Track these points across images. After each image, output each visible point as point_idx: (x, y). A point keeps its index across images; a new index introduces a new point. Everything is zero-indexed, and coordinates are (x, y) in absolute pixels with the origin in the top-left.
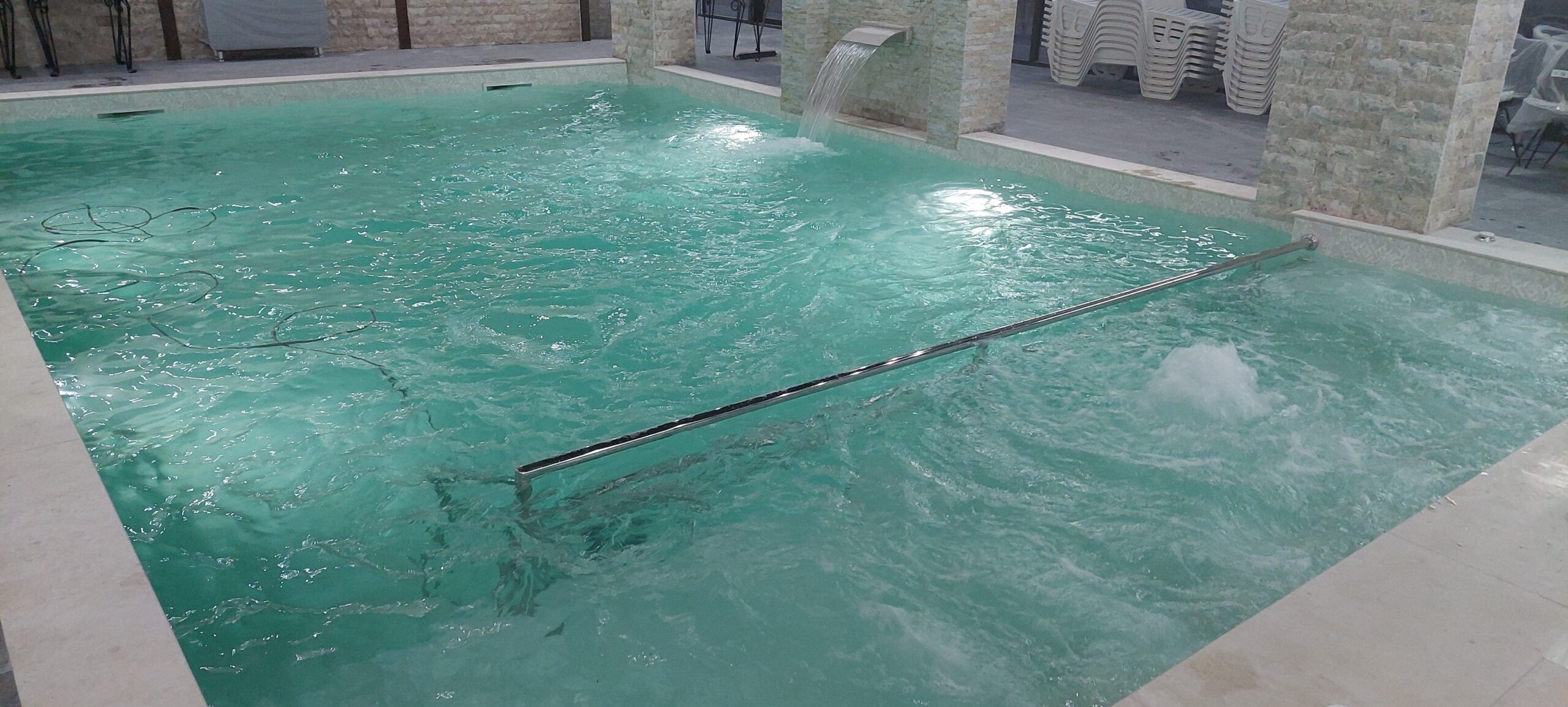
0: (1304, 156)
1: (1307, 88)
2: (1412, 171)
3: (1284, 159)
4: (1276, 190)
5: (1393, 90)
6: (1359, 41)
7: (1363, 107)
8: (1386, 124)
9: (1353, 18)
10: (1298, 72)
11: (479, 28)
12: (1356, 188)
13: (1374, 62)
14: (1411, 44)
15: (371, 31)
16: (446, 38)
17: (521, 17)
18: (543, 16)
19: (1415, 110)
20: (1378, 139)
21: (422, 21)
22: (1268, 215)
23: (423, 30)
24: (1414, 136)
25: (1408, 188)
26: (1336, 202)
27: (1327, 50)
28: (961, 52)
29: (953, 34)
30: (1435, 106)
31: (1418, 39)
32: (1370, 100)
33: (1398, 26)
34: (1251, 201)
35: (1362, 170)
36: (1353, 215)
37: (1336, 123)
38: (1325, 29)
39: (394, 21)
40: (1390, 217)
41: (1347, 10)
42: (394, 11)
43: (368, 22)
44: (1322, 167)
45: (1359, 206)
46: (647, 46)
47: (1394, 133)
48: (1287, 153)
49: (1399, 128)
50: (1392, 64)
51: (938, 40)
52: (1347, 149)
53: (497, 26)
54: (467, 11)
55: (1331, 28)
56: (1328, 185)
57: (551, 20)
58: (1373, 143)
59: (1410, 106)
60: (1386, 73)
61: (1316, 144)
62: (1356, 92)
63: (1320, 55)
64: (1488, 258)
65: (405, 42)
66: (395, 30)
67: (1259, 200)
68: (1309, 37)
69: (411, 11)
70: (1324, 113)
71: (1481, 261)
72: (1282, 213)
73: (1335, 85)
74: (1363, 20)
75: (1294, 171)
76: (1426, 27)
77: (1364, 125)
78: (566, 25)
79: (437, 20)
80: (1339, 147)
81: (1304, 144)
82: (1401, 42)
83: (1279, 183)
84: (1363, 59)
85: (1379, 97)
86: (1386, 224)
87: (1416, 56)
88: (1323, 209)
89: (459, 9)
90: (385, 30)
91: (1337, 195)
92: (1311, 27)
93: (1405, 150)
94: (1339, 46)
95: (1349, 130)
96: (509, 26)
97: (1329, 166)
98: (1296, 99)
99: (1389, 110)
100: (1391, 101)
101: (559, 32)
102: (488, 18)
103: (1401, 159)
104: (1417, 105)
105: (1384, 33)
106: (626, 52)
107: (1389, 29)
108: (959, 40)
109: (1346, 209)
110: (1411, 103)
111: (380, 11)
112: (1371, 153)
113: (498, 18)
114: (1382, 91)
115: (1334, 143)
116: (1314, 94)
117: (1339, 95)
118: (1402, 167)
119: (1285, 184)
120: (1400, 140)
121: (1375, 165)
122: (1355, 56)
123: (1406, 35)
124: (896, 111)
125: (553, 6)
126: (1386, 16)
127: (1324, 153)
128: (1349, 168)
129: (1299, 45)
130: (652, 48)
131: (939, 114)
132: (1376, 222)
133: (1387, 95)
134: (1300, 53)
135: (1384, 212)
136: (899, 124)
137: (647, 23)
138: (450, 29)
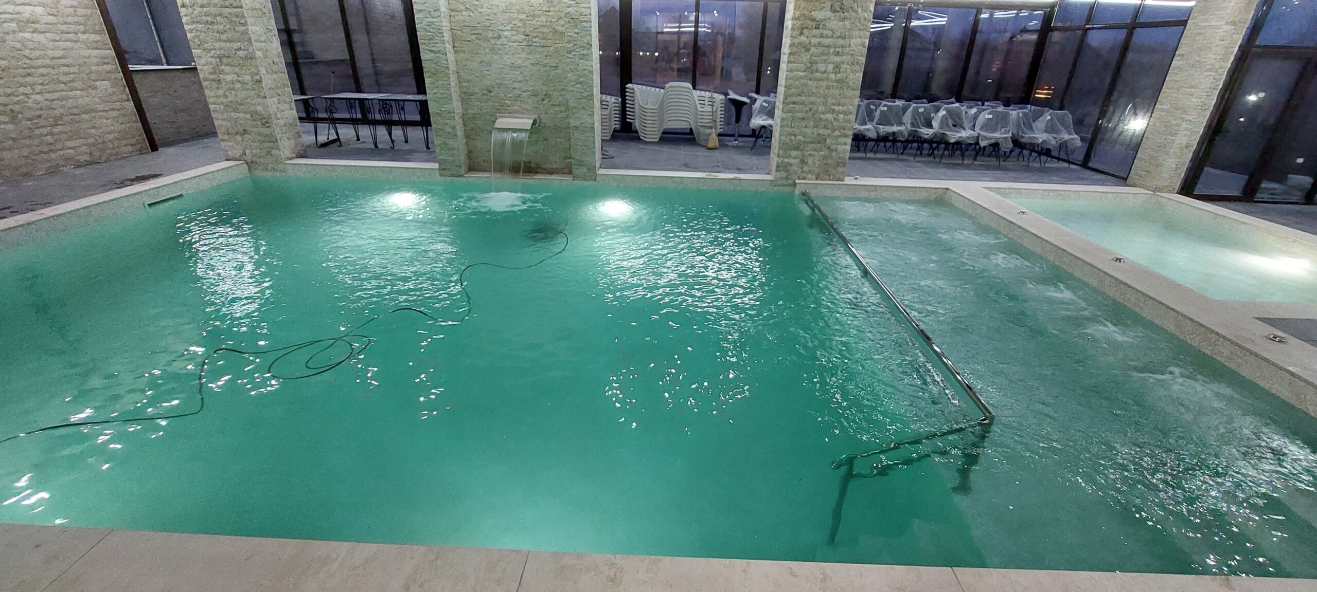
0: (794, 158)
1: (794, 129)
2: (839, 158)
3: (786, 160)
4: (784, 174)
5: (830, 126)
6: (815, 108)
7: (819, 135)
8: (828, 140)
9: (812, 99)
10: (790, 123)
11: (53, 156)
12: (818, 168)
13: (821, 116)
14: (837, 108)
17: (91, 140)
18: (111, 137)
19: (839, 134)
20: (825, 147)
22: (781, 185)
24: (839, 144)
25: (838, 165)
26: (810, 175)
27: (801, 112)
28: (593, 128)
29: (585, 118)
30: (847, 131)
31: (839, 105)
32: (821, 131)
33: (830, 101)
34: (772, 181)
35: (819, 161)
36: (817, 179)
37: (808, 143)
38: (801, 104)
40: (831, 177)
41: (809, 96)
44: (803, 162)
45: (819, 175)
47: (831, 144)
48: (788, 158)
49: (833, 142)
50: (830, 116)
51: (573, 122)
52: (813, 153)
53: (70, 151)
54: (36, 142)
55: (803, 103)
56: (806, 169)
57: (119, 139)
58: (823, 148)
59: (837, 133)
60: (827, 120)
61: (800, 153)
62: (815, 129)
63: (799, 115)
64: (872, 186)
67: (777, 180)
68: (794, 108)
70: (803, 139)
71: (871, 188)
72: (786, 183)
73: (806, 127)
74: (817, 100)
75: (791, 165)
76: (842, 100)
77: (819, 142)
78: (133, 141)
80: (809, 153)
81: (794, 153)
82: (833, 107)
83: (784, 171)
84: (818, 115)
85: (825, 130)
86: (830, 180)
87: (839, 112)
88: (804, 179)
89: (28, 142)
91: (810, 172)
92: (794, 103)
93: (836, 150)
94: (807, 111)
95: (813, 145)
96: (83, 149)
97: (806, 161)
98: (790, 135)
99: (829, 135)
100: (829, 131)
101: (130, 148)
102: (59, 146)
103: (835, 153)
104: (840, 132)
105: (825, 104)
106: (244, 154)
107: (827, 102)
108: (590, 121)
109: (814, 177)
110: (837, 131)
112: (823, 153)
113: (70, 144)
114: (825, 127)
115: (807, 151)
116: (797, 131)
117: (807, 131)
118: (835, 157)
119: (786, 171)
120: (834, 147)
121: (824, 157)
122: (813, 114)
123: (834, 104)
124: (533, 165)
125: (118, 127)
126: (825, 97)
127: (803, 156)
128: (815, 159)
129: (790, 111)
130: (278, 148)
131: (581, 164)
132: (826, 180)
133: (828, 129)
134: (790, 115)
135: (829, 176)
136: (537, 173)
137: (266, 131)
138: (23, 161)
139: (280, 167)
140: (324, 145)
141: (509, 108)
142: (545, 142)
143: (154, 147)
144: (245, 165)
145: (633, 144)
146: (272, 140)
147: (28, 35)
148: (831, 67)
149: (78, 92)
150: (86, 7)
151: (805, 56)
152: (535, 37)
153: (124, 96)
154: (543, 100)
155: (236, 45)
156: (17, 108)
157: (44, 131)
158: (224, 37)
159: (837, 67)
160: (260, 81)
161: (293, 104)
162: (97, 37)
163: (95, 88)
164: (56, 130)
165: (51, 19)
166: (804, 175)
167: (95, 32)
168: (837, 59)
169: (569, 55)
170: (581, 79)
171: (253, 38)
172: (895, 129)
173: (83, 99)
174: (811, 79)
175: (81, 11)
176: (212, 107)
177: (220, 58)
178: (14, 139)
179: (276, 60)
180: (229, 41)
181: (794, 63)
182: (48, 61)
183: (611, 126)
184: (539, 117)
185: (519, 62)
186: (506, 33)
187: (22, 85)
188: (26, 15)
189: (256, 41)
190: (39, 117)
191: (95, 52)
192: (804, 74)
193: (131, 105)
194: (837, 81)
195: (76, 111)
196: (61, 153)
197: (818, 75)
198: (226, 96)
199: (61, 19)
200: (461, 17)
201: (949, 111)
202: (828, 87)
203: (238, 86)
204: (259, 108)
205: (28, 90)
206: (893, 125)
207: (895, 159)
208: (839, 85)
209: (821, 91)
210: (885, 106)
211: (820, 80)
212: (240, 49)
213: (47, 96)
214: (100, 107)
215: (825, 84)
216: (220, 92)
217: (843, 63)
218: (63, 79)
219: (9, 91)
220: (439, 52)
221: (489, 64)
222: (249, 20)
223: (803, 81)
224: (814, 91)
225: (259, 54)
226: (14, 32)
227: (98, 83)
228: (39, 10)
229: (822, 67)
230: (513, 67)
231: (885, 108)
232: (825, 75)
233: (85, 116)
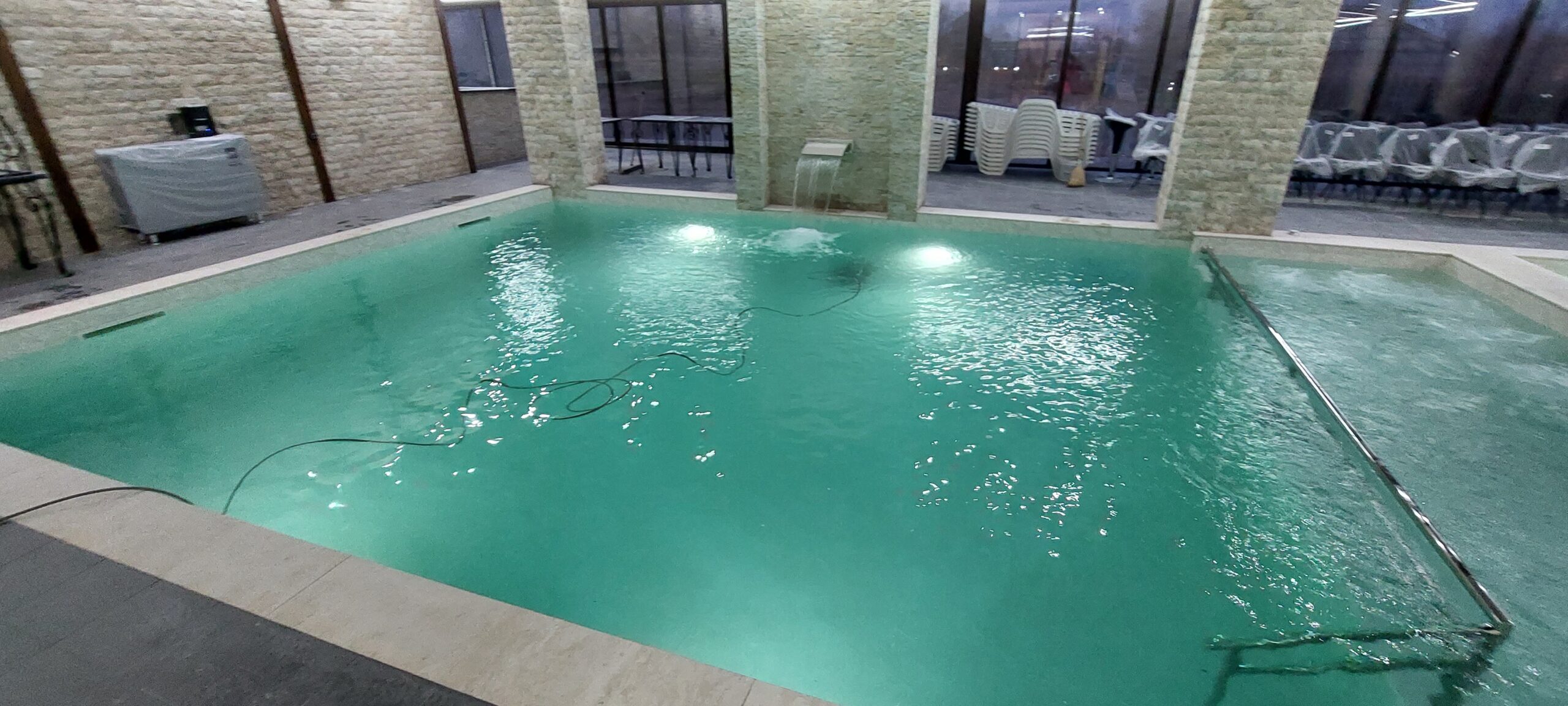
0: (1195, 201)
1: (1198, 161)
2: (1267, 202)
3: (1182, 203)
4: (1176, 222)
5: (1256, 157)
6: (1235, 131)
7: (1236, 169)
8: (1252, 178)
9: (1231, 118)
10: (1193, 151)
11: (389, 174)
12: (1230, 215)
13: (1245, 142)
14: (1270, 131)
15: (297, 190)
16: (365, 186)
17: (420, 160)
18: (437, 157)
19: (1271, 168)
20: (1245, 186)
21: (340, 174)
22: (1171, 238)
23: (343, 182)
24: (1268, 183)
25: (1263, 212)
26: (1217, 225)
27: (1213, 137)
29: (909, 143)
30: (1283, 166)
31: (1275, 127)
32: (1241, 164)
33: (1261, 121)
35: (1233, 205)
36: (1227, 231)
37: (1219, 179)
38: (1213, 125)
39: (315, 178)
40: (1252, 229)
41: (1227, 114)
42: (313, 169)
43: (291, 182)
44: (1208, 206)
45: (1231, 225)
46: (575, 173)
47: (1256, 182)
48: (1184, 200)
49: (1259, 179)
51: (895, 148)
52: (1226, 194)
53: (403, 170)
54: (376, 160)
55: (1217, 124)
56: (1212, 216)
57: (444, 159)
58: (1243, 189)
59: (1267, 167)
60: (1251, 148)
61: (1204, 193)
62: (1232, 161)
63: (1208, 140)
65: (329, 195)
66: (318, 186)
67: (1165, 229)
68: (1201, 130)
69: (329, 167)
70: (1210, 174)
71: (1315, 248)
72: (1179, 235)
73: (1218, 158)
74: (1239, 119)
75: (1189, 210)
76: (1280, 120)
77: (1236, 179)
78: (455, 163)
79: (352, 172)
80: (1220, 193)
81: (1195, 194)
82: (1264, 130)
83: (1177, 218)
84: (1237, 141)
85: (1247, 162)
86: (1248, 233)
87: (1273, 137)
88: (1207, 230)
89: (370, 160)
90: (309, 187)
91: (1217, 221)
92: (1202, 124)
93: (1263, 191)
94: (1221, 135)
95: (1226, 183)
96: (413, 168)
97: (1213, 205)
98: (1192, 168)
99: (1254, 170)
100: (1254, 164)
101: (451, 169)
102: (394, 165)
103: (1260, 196)
104: (1272, 166)
106: (550, 179)
107: (1255, 123)
108: (915, 147)
109: (1223, 228)
110: (1268, 165)
111: (300, 170)
112: (1240, 195)
113: (403, 163)
114: (1249, 159)
115: (1216, 191)
116: (1203, 163)
117: (1220, 162)
118: (1260, 201)
119: (1182, 218)
120: (1259, 186)
121: (1243, 201)
122: (1231, 139)
123: (1266, 126)
124: (842, 200)
125: (445, 148)
126: (1254, 115)
127: (1209, 198)
128: (1226, 205)
129: (1196, 135)
130: (581, 173)
131: (899, 199)
132: (1243, 233)
133: (1253, 160)
134: (1196, 139)
135: (1247, 227)
136: (845, 209)
137: (573, 154)
138: (365, 178)
139: (582, 193)
140: (627, 172)
141: (821, 131)
142: (859, 172)
143: (473, 170)
144: (550, 190)
145: (970, 180)
146: (576, 164)
147: (380, 58)
148: (1266, 73)
149: (415, 113)
150: (430, 29)
151: (1227, 57)
152: (860, 45)
153: (452, 118)
154: (861, 121)
155: (551, 63)
156: (364, 127)
157: (384, 150)
158: (542, 54)
159: (1276, 76)
160: (570, 102)
161: (600, 127)
162: (434, 58)
163: (429, 109)
164: (392, 149)
165: (401, 41)
166: (1208, 225)
167: (435, 54)
168: (1278, 62)
169: (898, 66)
170: (910, 95)
171: (569, 54)
172: (1364, 164)
173: (419, 119)
174: (1231, 91)
175: (426, 33)
176: (525, 128)
177: (537, 76)
178: (358, 157)
179: (587, 78)
180: (545, 59)
181: (1209, 67)
182: (394, 84)
183: (943, 154)
184: (854, 142)
185: (838, 76)
186: (826, 42)
187: (371, 106)
188: (381, 39)
189: (571, 58)
190: (381, 136)
191: (433, 73)
192: (1224, 82)
193: (457, 125)
194: (1274, 94)
195: (410, 131)
196: (394, 171)
197: (1244, 84)
198: (538, 117)
199: (409, 41)
200: (778, 26)
201: (1464, 140)
202: (1259, 101)
203: (550, 106)
204: (568, 131)
205: (374, 110)
206: (1360, 159)
207: (1359, 209)
208: (1278, 98)
209: (1247, 106)
210: (1351, 130)
211: (1249, 91)
212: (555, 67)
213: (392, 116)
214: (432, 127)
215: (1254, 96)
216: (534, 113)
217: (1286, 67)
218: (405, 99)
219: (360, 111)
220: (749, 66)
221: (803, 79)
222: (567, 37)
223: (1221, 93)
224: (1237, 106)
225: (572, 72)
226: (371, 55)
227: (432, 104)
228: (392, 33)
229: (1251, 73)
230: (831, 82)
231: (1351, 135)
232: (1256, 85)
233: (419, 137)
